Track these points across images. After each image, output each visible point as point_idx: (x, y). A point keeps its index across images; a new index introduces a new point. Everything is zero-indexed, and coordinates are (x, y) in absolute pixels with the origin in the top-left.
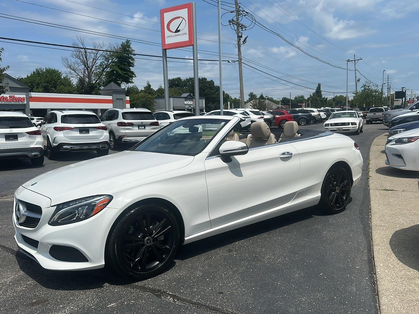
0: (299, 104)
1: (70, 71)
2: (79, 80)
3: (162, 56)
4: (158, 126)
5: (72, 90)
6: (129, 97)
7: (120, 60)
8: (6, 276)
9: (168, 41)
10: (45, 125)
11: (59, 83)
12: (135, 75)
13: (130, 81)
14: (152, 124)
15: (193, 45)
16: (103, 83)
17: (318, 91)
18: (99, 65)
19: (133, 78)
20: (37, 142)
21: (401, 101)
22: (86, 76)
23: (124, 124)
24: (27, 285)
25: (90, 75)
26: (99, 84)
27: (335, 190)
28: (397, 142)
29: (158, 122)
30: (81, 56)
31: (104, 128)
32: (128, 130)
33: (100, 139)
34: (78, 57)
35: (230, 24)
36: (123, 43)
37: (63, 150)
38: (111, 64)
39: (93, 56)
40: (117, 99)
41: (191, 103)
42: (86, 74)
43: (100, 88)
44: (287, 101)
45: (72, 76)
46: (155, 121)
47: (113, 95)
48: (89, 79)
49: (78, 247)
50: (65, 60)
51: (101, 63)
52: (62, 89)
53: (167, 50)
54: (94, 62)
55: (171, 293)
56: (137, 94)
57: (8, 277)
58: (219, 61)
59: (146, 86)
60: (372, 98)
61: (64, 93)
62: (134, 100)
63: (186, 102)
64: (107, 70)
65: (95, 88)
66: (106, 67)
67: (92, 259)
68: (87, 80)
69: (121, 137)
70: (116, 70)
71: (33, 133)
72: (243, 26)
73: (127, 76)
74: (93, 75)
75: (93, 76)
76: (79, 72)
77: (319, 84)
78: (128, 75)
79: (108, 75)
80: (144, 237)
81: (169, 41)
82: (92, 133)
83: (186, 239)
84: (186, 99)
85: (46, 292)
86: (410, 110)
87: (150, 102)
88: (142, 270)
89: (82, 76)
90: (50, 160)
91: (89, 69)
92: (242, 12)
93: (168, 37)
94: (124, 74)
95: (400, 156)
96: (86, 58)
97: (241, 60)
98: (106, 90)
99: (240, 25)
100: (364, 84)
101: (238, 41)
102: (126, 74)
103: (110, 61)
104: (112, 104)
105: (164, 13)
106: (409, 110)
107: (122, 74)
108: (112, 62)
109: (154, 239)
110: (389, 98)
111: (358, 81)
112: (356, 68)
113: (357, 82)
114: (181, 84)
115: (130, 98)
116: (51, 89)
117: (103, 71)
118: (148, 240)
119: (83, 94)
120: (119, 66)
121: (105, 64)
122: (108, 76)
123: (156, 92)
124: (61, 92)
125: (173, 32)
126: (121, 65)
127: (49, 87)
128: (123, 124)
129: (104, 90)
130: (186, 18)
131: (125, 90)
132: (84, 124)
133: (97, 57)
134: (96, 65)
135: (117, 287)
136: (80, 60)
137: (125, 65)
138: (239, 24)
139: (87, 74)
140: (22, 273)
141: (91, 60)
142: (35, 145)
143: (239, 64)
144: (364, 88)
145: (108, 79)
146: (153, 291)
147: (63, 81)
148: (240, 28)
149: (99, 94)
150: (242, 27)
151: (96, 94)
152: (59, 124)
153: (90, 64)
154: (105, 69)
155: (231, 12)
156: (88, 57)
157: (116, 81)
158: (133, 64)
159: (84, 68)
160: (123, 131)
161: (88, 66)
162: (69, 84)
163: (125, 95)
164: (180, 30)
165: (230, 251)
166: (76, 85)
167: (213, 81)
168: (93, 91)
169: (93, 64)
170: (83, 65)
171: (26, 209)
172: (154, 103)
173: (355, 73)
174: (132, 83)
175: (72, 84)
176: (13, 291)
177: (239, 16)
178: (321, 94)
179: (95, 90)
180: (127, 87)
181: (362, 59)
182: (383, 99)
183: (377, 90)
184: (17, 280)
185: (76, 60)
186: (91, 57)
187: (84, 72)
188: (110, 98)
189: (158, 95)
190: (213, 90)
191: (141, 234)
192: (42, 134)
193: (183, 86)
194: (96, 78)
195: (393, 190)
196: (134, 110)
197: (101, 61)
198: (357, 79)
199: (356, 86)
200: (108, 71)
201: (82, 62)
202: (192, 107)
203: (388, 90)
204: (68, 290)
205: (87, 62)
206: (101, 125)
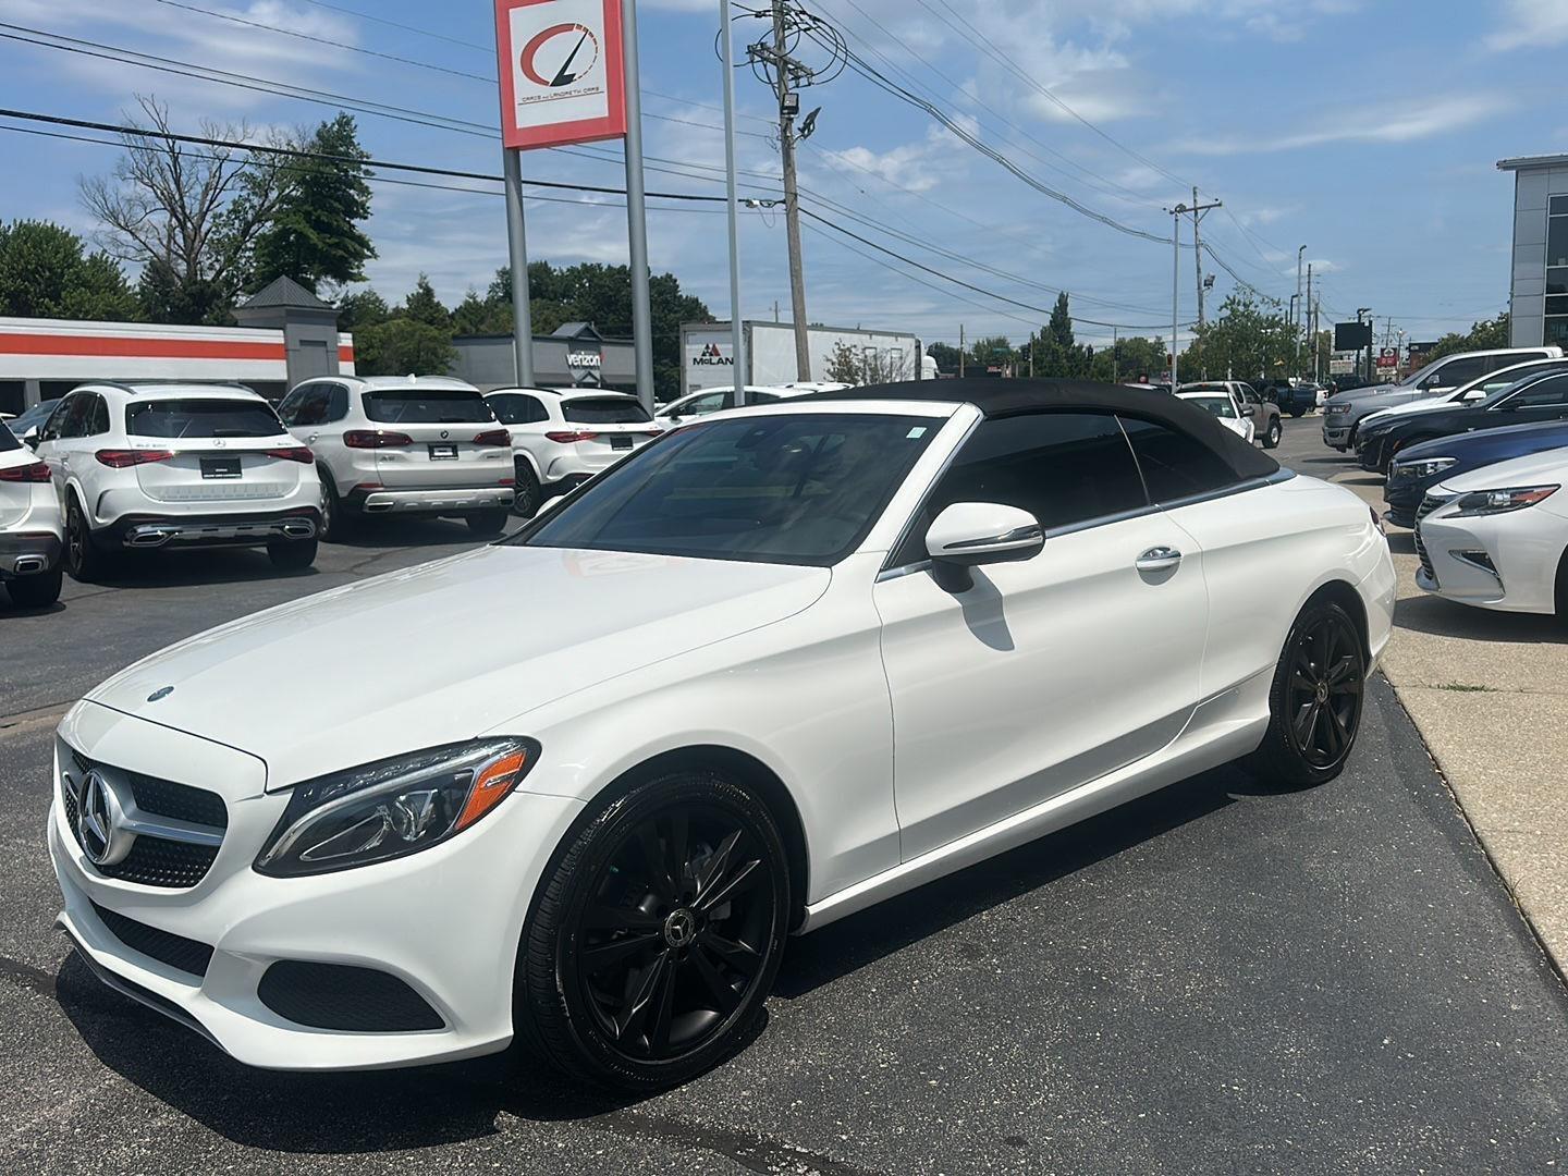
0: (990, 370)
1: (112, 232)
2: (149, 266)
3: (503, 176)
4: (506, 449)
5: (120, 309)
6: (350, 335)
7: (314, 194)
8: (45, 1097)
9: (526, 118)
10: (54, 442)
11: (69, 280)
12: (372, 250)
13: (354, 274)
14: (485, 440)
15: (625, 136)
16: (247, 281)
17: (1060, 322)
18: (229, 213)
19: (365, 262)
20: (34, 509)
21: (1354, 358)
22: (176, 253)
23: (372, 438)
24: (154, 1133)
25: (192, 249)
26: (228, 283)
27: (1315, 695)
28: (1466, 507)
29: (506, 431)
30: (155, 172)
31: (300, 455)
32: (391, 463)
33: (287, 497)
34: (143, 176)
35: (752, 62)
36: (325, 126)
37: (135, 544)
38: (277, 207)
39: (204, 176)
40: (303, 342)
41: (594, 360)
42: (175, 242)
43: (234, 299)
44: (945, 358)
45: (121, 251)
46: (496, 426)
47: (288, 325)
48: (188, 264)
49: (405, 969)
50: (93, 190)
51: (234, 202)
52: (81, 304)
53: (521, 152)
54: (209, 198)
55: (804, 1150)
56: (378, 322)
57: (54, 1100)
58: (726, 203)
59: (415, 293)
60: (1260, 346)
61: (89, 317)
62: (372, 346)
63: (573, 356)
64: (260, 231)
65: (215, 301)
66: (259, 219)
67: (461, 1016)
68: (182, 267)
69: (360, 491)
70: (295, 231)
71: (18, 473)
72: (802, 68)
73: (341, 252)
74: (205, 248)
75: (206, 253)
76: (150, 236)
77: (1062, 295)
78: (346, 249)
79: (266, 251)
80: (661, 911)
81: (528, 117)
82: (251, 476)
83: (812, 910)
84: (574, 343)
85: (250, 1165)
86: (1420, 391)
87: (432, 354)
88: (658, 1050)
89: (162, 252)
90: (82, 581)
91: (189, 225)
92: (797, 14)
93: (528, 100)
94: (330, 245)
95: (1481, 559)
96: (177, 182)
97: (796, 199)
98: (259, 307)
99: (790, 66)
100: (1232, 298)
101: (784, 125)
102: (337, 246)
103: (274, 195)
104: (285, 362)
105: (511, 11)
106: (1417, 392)
107: (320, 245)
108: (282, 199)
109: (700, 918)
110: (1313, 347)
111: (1209, 284)
112: (1200, 237)
113: (1204, 288)
114: (551, 288)
115: (354, 339)
116: (38, 303)
117: (245, 232)
118: (677, 921)
119: (165, 323)
120: (308, 214)
121: (252, 207)
122: (268, 255)
123: (452, 316)
124: (81, 316)
125: (546, 83)
126: (316, 211)
127: (29, 296)
128: (368, 438)
129: (253, 308)
130: (599, 32)
131: (331, 309)
132: (222, 440)
133: (222, 182)
134: (218, 210)
135: (558, 1127)
136: (151, 190)
137: (333, 211)
138: (786, 63)
139: (182, 245)
140: (112, 1078)
141: (199, 189)
142: (28, 521)
143: (787, 215)
144: (1233, 310)
145: (267, 264)
146: (724, 1142)
147: (87, 274)
148: (791, 76)
149: (232, 323)
150: (798, 72)
151: (220, 324)
152: (118, 438)
153: (192, 206)
154: (255, 228)
155: (757, 16)
156: (183, 179)
157: (298, 274)
158: (363, 209)
159: (171, 220)
160: (368, 466)
161: (184, 213)
162: (113, 284)
163: (336, 328)
164: (574, 75)
165: (971, 952)
166: (137, 289)
167: (674, 277)
168: (208, 309)
169: (206, 205)
170: (165, 209)
171: (133, 806)
172: (449, 359)
173: (1198, 256)
174: (358, 281)
175: (125, 283)
176: (101, 1165)
177: (784, 30)
178: (1069, 332)
179: (213, 306)
180: (341, 296)
181: (1220, 205)
182: (1298, 350)
183: (1277, 319)
184: (102, 1111)
185: (138, 189)
186: (197, 176)
187: (171, 237)
188: (275, 337)
189: (463, 330)
190: (676, 312)
191: (649, 899)
192: (52, 479)
193: (555, 297)
194: (217, 260)
195: (1482, 689)
196: (410, 384)
197: (235, 195)
198: (1204, 277)
199: (1201, 304)
200: (263, 236)
201: (160, 199)
202: (598, 377)
203: (1309, 317)
204: (347, 1152)
205: (181, 198)
206: (288, 440)
